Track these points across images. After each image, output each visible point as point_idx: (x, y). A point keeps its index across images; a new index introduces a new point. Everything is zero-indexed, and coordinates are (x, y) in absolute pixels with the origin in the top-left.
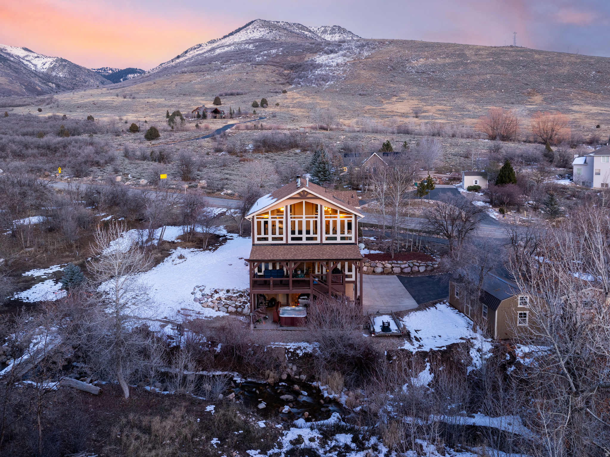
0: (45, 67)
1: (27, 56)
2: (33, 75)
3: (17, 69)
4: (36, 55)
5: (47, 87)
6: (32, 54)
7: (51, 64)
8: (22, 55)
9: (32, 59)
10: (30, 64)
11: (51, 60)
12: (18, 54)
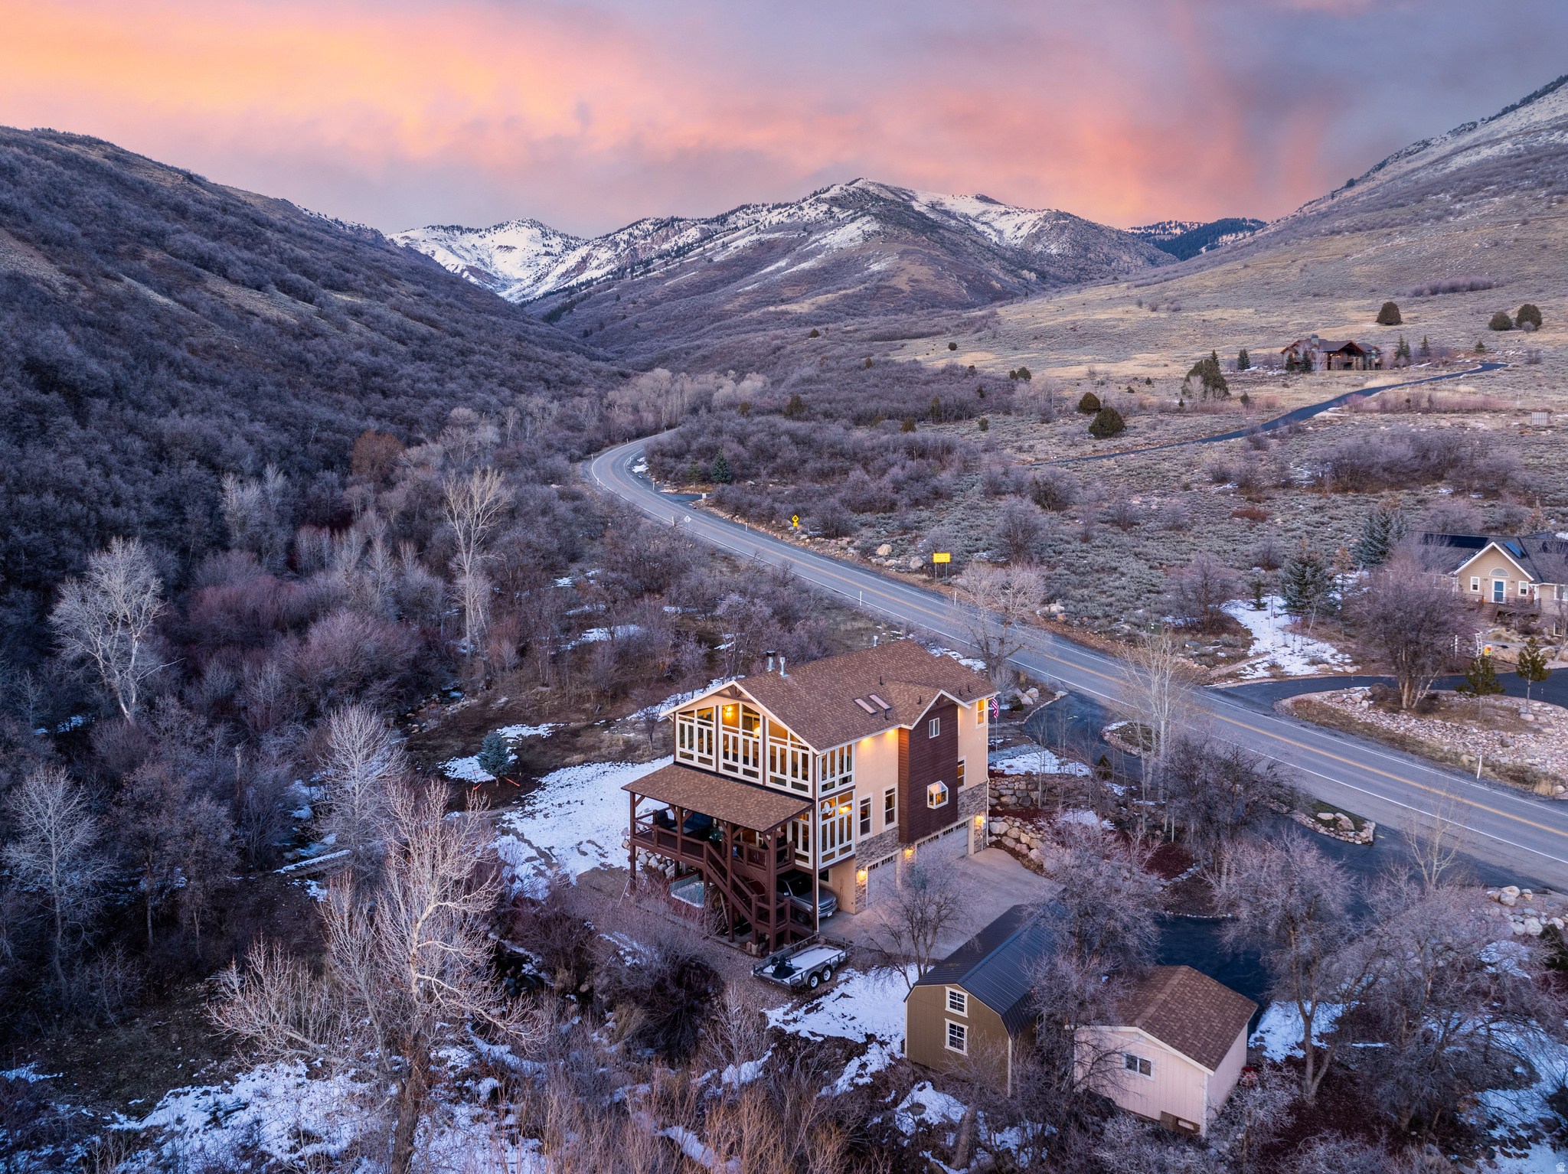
0: (1019, 234)
1: (984, 213)
2: (989, 256)
3: (956, 245)
4: (1002, 209)
5: (1016, 280)
6: (995, 208)
7: (1034, 226)
8: (973, 213)
9: (994, 220)
10: (989, 231)
11: (1034, 217)
12: (965, 211)
